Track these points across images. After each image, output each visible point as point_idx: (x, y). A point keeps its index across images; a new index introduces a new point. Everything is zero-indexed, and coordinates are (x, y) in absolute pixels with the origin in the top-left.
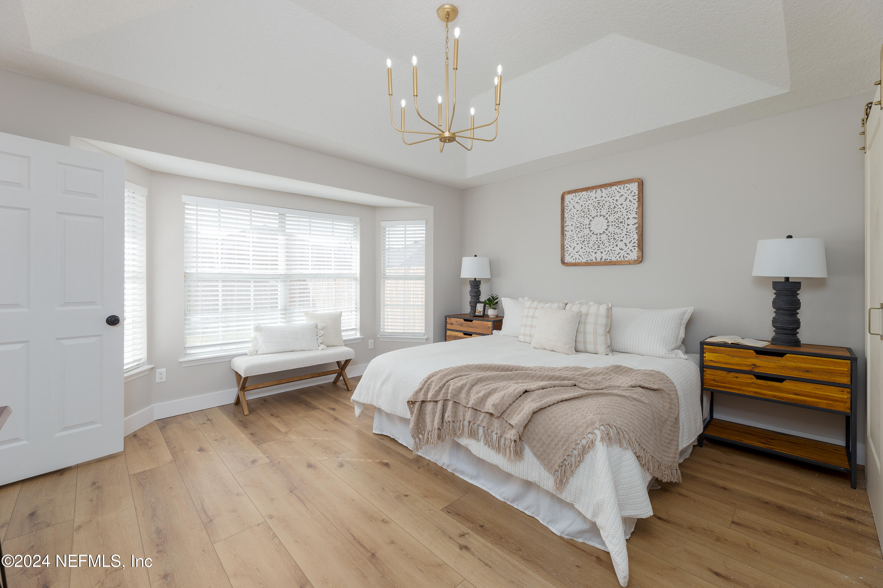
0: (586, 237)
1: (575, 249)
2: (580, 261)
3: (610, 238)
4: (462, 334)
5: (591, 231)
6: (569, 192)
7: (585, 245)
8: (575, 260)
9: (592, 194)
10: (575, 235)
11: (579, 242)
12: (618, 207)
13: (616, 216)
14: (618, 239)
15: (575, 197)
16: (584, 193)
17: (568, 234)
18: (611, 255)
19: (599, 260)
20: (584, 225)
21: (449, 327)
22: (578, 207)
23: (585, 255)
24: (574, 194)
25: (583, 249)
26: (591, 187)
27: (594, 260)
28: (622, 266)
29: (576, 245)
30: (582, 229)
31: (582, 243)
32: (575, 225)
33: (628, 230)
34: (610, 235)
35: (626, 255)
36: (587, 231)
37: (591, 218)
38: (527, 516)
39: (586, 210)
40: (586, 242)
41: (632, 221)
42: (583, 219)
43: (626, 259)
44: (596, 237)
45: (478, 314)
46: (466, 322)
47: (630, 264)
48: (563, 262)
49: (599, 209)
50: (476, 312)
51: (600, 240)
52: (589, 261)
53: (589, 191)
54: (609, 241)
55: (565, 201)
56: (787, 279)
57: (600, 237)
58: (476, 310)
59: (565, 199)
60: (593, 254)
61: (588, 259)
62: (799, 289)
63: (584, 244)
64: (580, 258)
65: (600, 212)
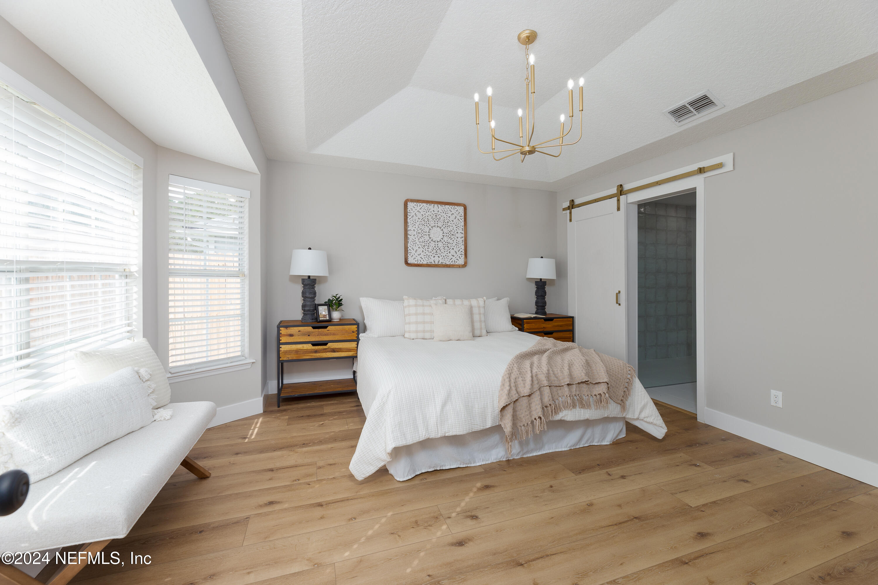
0: (426, 243)
1: (417, 252)
2: (421, 263)
3: (445, 246)
4: (310, 345)
5: (430, 238)
6: (412, 201)
7: (426, 250)
8: (417, 261)
9: (431, 207)
10: (417, 240)
11: (421, 246)
12: (450, 222)
13: (449, 229)
14: (451, 247)
15: (417, 206)
16: (425, 204)
17: (411, 238)
18: (446, 260)
19: (436, 263)
20: (425, 232)
21: (283, 340)
22: (419, 215)
23: (425, 258)
24: (415, 203)
25: (424, 252)
26: (430, 201)
27: (433, 263)
28: (453, 268)
29: (417, 248)
30: (423, 235)
31: (423, 247)
32: (417, 231)
33: (457, 242)
34: (445, 243)
35: (456, 260)
36: (427, 238)
37: (430, 227)
38: (587, 448)
39: (426, 220)
40: (426, 247)
41: (460, 235)
42: (423, 226)
43: (457, 264)
44: (434, 243)
45: (322, 319)
46: (316, 330)
47: (460, 267)
48: (407, 263)
49: (436, 221)
50: (320, 317)
51: (438, 247)
52: (429, 263)
53: (429, 204)
54: (444, 248)
55: (408, 207)
56: (541, 279)
57: (437, 244)
58: (320, 314)
59: (408, 206)
60: (432, 257)
61: (428, 261)
62: (546, 285)
63: (425, 248)
64: (422, 260)
65: (437, 223)
